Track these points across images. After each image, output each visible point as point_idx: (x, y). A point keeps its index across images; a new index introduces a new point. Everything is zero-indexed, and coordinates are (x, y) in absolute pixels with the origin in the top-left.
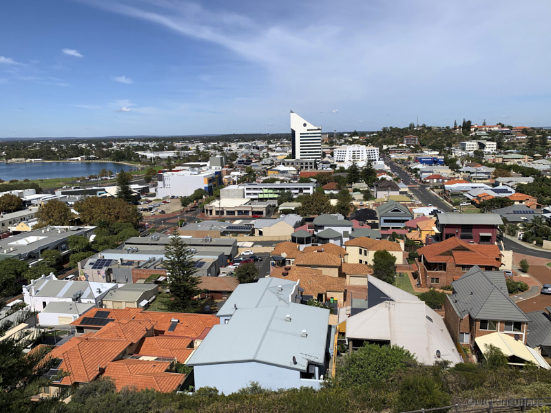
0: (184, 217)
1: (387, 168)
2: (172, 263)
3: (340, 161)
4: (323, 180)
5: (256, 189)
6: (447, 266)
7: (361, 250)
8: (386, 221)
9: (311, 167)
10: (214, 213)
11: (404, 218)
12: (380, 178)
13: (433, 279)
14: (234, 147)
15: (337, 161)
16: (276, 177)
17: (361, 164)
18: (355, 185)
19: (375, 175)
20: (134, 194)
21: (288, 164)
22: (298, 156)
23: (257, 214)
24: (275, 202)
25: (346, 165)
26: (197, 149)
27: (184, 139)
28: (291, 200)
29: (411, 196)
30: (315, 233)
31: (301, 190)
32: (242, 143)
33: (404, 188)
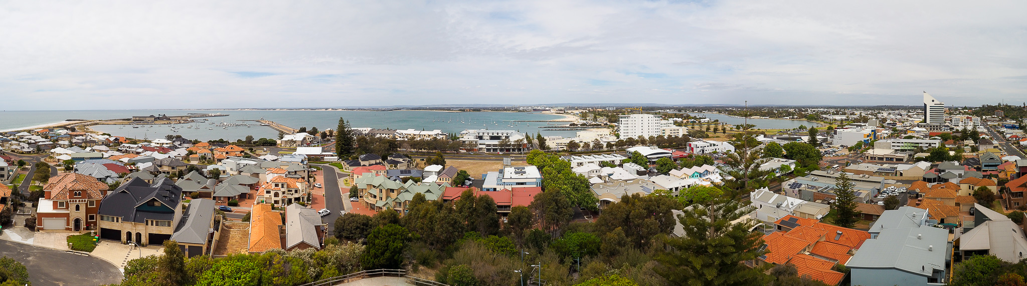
0: (849, 160)
1: (985, 131)
2: (840, 190)
3: (956, 126)
4: (945, 138)
5: (899, 143)
6: (1024, 194)
7: (970, 186)
8: (985, 166)
9: (937, 129)
10: (869, 158)
11: (996, 164)
12: (981, 137)
13: (1015, 203)
14: (885, 114)
15: (954, 125)
16: (913, 135)
17: (970, 128)
18: (966, 142)
19: (978, 135)
20: (818, 142)
21: (921, 126)
22: (928, 121)
23: (900, 160)
24: (912, 153)
25: (960, 128)
26: (861, 115)
27: (853, 108)
28: (922, 151)
29: (1000, 149)
30: (940, 175)
31: (930, 145)
32: (890, 111)
33: (995, 143)
